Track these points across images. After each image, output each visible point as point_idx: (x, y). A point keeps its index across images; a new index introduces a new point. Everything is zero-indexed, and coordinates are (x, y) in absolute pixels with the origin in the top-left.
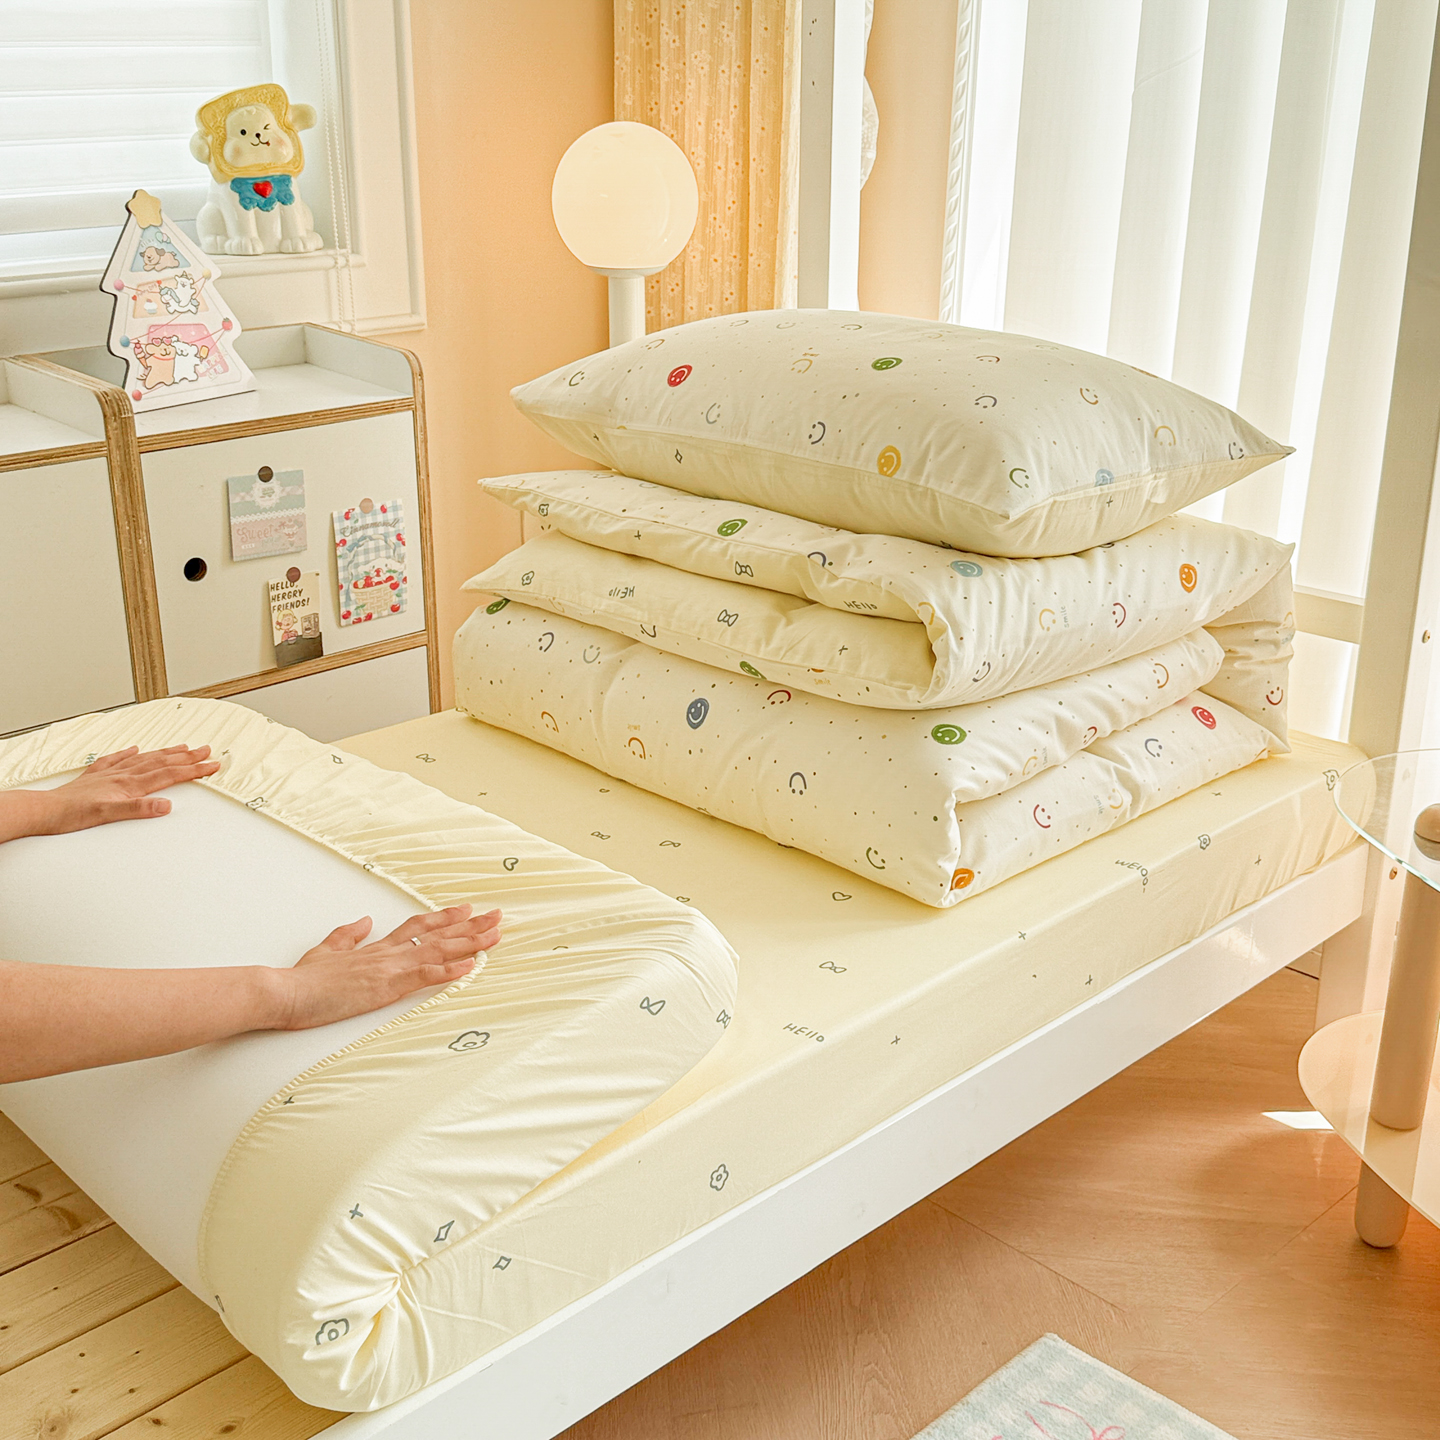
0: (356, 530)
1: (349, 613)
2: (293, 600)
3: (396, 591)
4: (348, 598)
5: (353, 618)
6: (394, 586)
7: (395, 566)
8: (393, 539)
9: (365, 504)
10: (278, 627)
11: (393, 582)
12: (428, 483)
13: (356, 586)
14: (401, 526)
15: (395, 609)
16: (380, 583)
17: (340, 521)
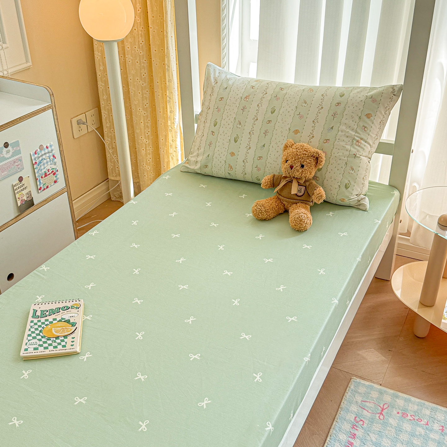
0: (39, 157)
1: (41, 187)
2: (22, 188)
3: (55, 176)
4: (40, 183)
5: (42, 189)
6: (54, 174)
7: (54, 167)
8: (52, 157)
9: (40, 147)
10: (19, 199)
11: (54, 172)
12: (60, 134)
13: (42, 178)
14: (54, 152)
15: (55, 182)
16: (49, 174)
17: (33, 156)
